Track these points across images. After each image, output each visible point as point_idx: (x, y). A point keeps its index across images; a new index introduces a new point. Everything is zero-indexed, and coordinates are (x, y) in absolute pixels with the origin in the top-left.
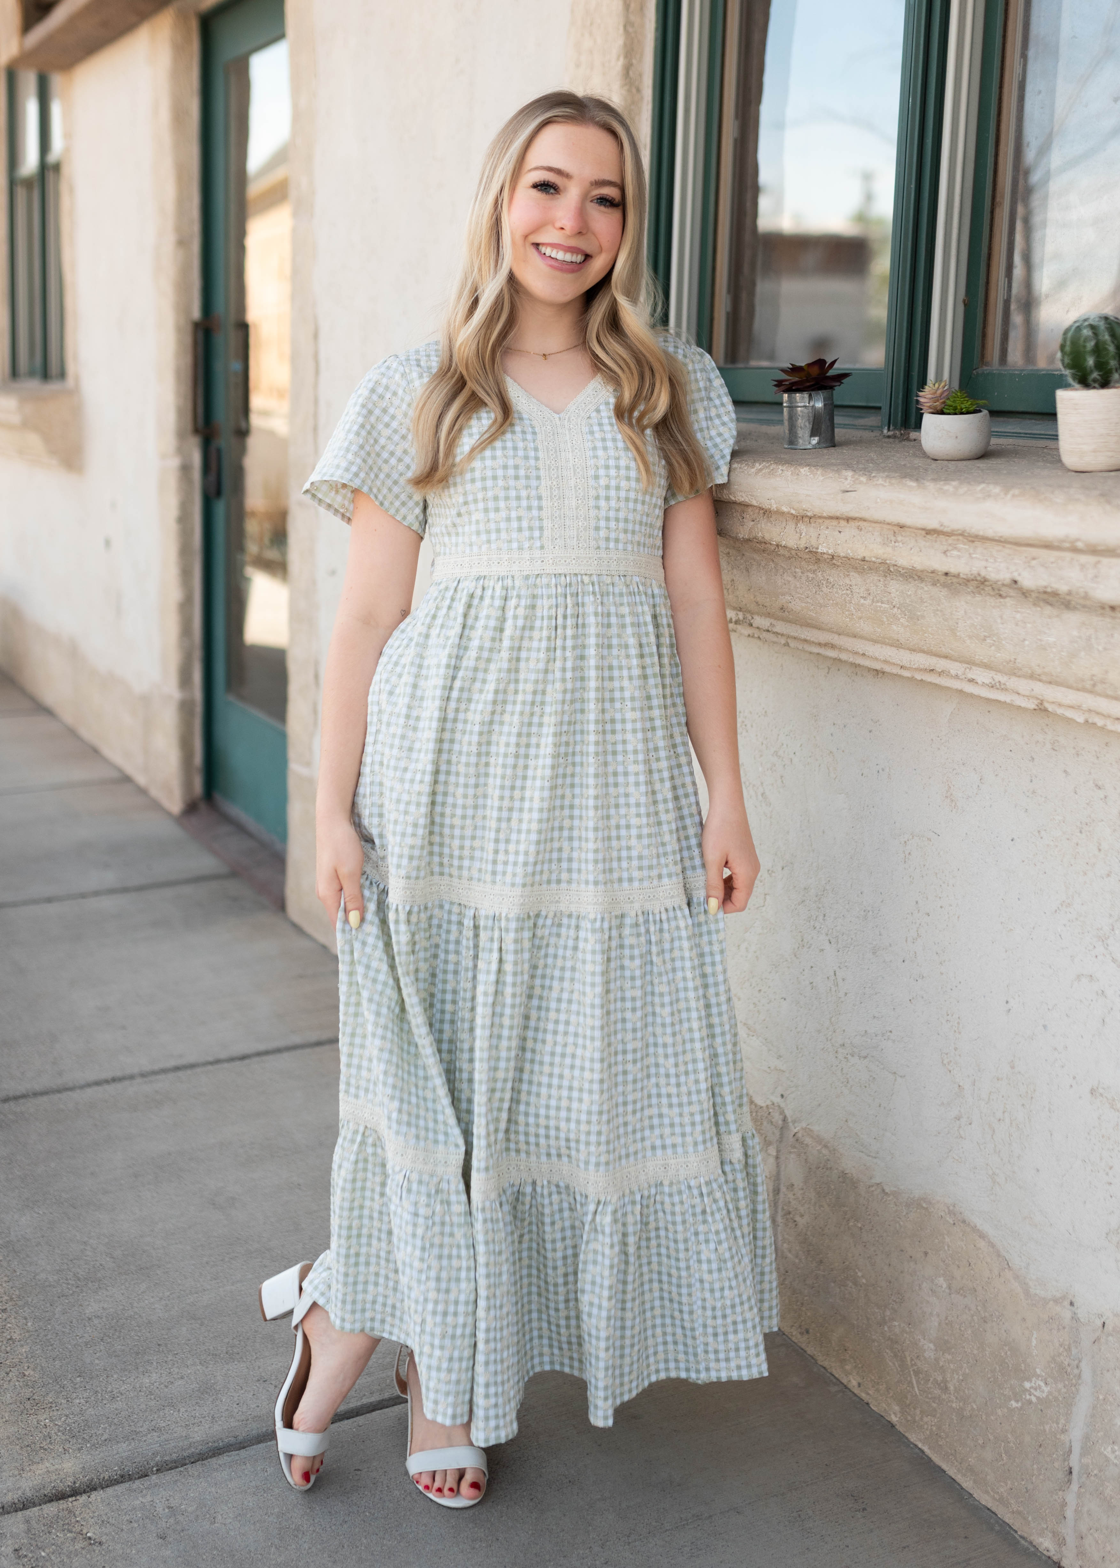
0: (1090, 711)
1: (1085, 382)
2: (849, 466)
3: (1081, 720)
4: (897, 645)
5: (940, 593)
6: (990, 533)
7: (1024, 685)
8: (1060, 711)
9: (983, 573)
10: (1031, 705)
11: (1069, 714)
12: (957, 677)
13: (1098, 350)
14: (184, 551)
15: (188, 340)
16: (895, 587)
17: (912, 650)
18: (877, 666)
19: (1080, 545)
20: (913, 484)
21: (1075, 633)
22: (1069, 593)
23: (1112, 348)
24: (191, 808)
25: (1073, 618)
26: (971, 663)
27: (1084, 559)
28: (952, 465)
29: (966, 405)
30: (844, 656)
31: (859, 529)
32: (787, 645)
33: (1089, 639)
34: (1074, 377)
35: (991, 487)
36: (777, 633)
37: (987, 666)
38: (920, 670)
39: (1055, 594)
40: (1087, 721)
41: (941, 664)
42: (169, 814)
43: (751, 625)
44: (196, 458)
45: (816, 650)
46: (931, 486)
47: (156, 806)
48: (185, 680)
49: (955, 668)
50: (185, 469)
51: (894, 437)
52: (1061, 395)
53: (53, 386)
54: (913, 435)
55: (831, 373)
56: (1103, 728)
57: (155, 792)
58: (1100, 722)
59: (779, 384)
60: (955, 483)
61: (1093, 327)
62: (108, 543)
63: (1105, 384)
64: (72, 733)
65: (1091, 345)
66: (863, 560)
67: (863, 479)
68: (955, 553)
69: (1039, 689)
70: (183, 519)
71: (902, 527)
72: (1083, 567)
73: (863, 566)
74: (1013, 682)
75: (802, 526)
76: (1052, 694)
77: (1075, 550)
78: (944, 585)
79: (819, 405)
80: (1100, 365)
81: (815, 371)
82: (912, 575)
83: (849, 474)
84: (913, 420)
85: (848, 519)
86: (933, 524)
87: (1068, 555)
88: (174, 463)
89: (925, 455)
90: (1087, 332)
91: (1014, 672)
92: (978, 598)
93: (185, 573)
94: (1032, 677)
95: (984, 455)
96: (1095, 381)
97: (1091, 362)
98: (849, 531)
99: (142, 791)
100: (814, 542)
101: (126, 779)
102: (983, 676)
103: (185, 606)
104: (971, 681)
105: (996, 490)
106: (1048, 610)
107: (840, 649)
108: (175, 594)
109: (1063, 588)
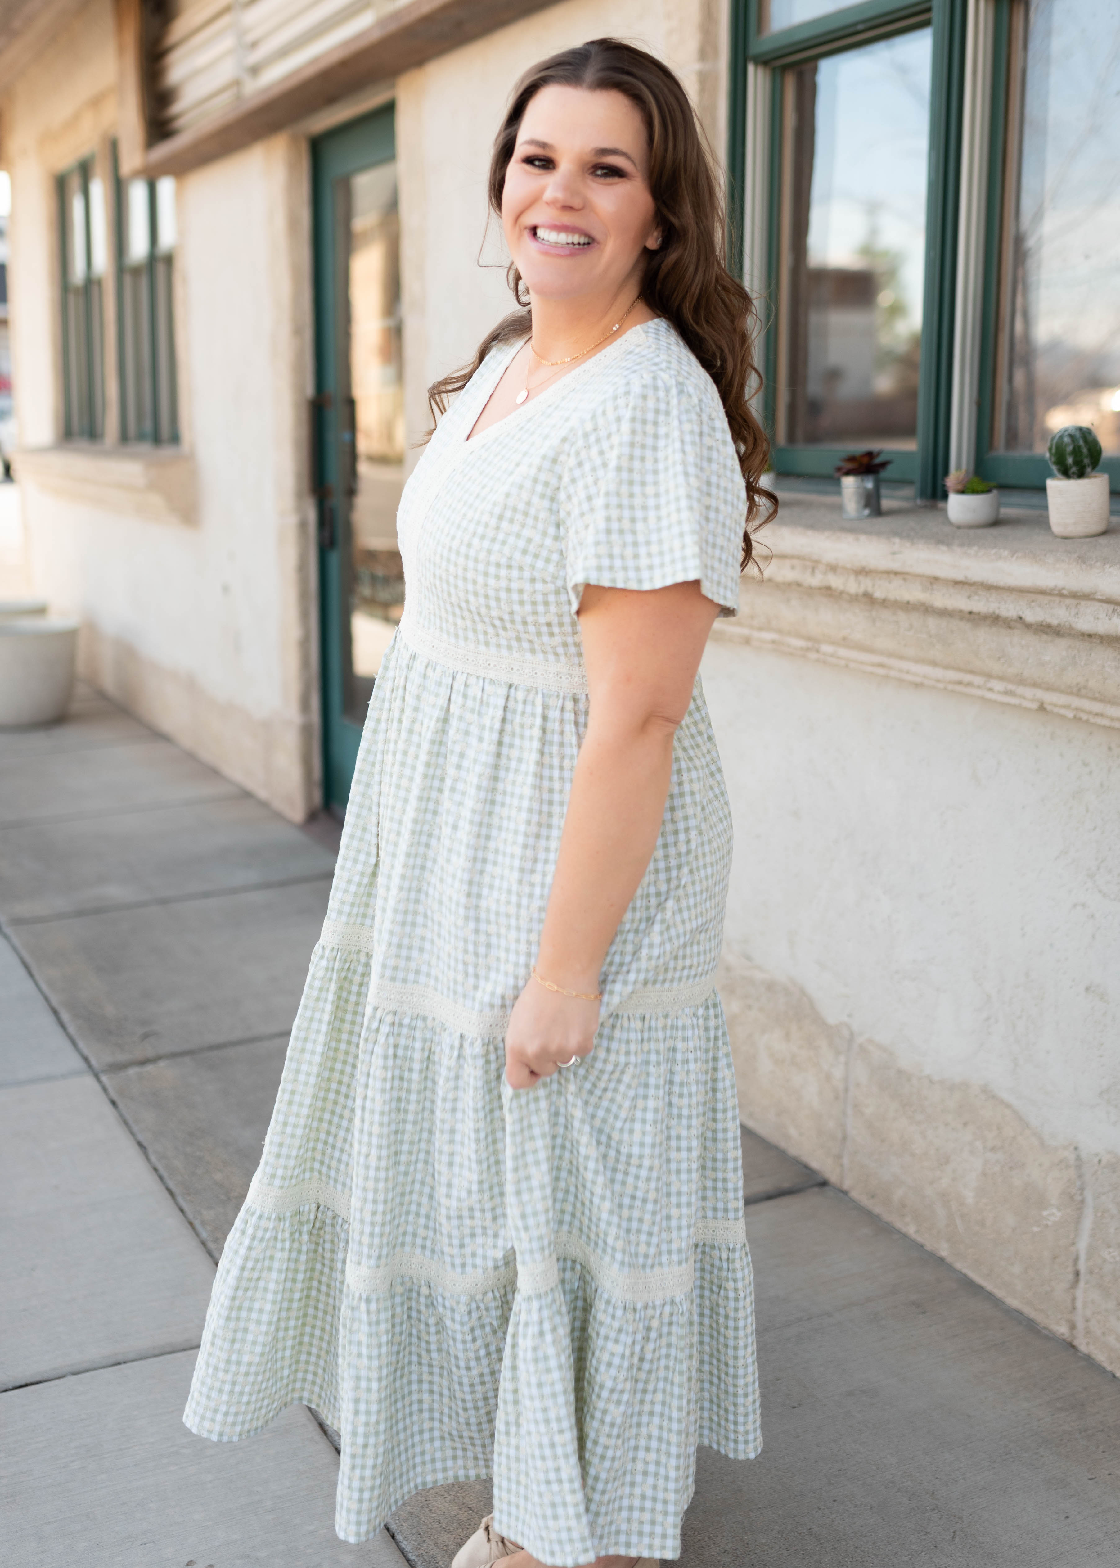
0: (1077, 709)
1: (1066, 473)
2: (896, 534)
3: (1070, 714)
4: (934, 663)
5: (965, 626)
6: (1002, 584)
7: (1029, 692)
8: (1056, 710)
9: (997, 612)
10: (1035, 706)
11: (1063, 711)
12: (979, 687)
13: (1076, 452)
14: (303, 595)
15: (305, 415)
16: (932, 622)
17: (947, 667)
18: (918, 680)
19: (1065, 592)
20: (944, 548)
21: (1064, 653)
22: (1059, 625)
23: (1085, 451)
24: (312, 817)
25: (1063, 643)
26: (989, 676)
27: (1068, 601)
28: (972, 532)
29: (980, 487)
30: (892, 673)
31: (905, 580)
32: (847, 666)
33: (1075, 656)
34: (1059, 470)
35: (1002, 551)
36: (839, 658)
37: (1002, 678)
38: (950, 682)
39: (1049, 626)
40: (1075, 717)
41: (968, 678)
42: (289, 822)
43: (818, 651)
44: (312, 515)
45: (870, 669)
46: (958, 550)
47: (278, 816)
48: (305, 706)
49: (978, 680)
50: (303, 525)
51: (926, 507)
52: (1050, 483)
53: (167, 452)
54: (941, 504)
55: (878, 460)
56: (1087, 721)
57: (279, 805)
58: (1085, 717)
59: (839, 469)
60: (975, 548)
61: (1071, 436)
62: (226, 589)
63: (1081, 475)
64: (191, 757)
65: (1070, 448)
66: (908, 603)
67: (908, 544)
68: (976, 598)
69: (1040, 694)
70: (302, 568)
71: (936, 579)
72: (1068, 607)
73: (908, 607)
74: (1020, 690)
75: (861, 578)
76: (1049, 698)
77: (1061, 595)
78: (969, 620)
79: (870, 485)
80: (1078, 463)
81: (865, 460)
82: (944, 613)
83: (897, 540)
84: (939, 492)
85: (896, 573)
86: (960, 577)
87: (1057, 599)
88: (292, 520)
89: (950, 523)
90: (1067, 440)
91: (1021, 681)
92: (994, 629)
93: (304, 615)
94: (1035, 685)
95: (996, 523)
96: (1074, 473)
97: (1070, 460)
98: (897, 582)
99: (264, 805)
100: (870, 590)
101: (247, 795)
102: (998, 686)
103: (304, 643)
104: (990, 690)
105: (1006, 553)
106: (1045, 637)
107: (890, 668)
108: (294, 632)
109: (1055, 622)
